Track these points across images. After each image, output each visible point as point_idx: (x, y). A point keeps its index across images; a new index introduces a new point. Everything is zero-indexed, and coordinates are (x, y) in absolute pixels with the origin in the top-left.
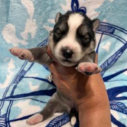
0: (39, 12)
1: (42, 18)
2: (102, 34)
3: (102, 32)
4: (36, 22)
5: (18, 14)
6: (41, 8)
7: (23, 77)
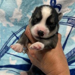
0: (26, 4)
1: (27, 9)
2: (73, 27)
3: (72, 25)
4: (22, 11)
5: (9, 3)
6: (27, 2)
7: (6, 52)
